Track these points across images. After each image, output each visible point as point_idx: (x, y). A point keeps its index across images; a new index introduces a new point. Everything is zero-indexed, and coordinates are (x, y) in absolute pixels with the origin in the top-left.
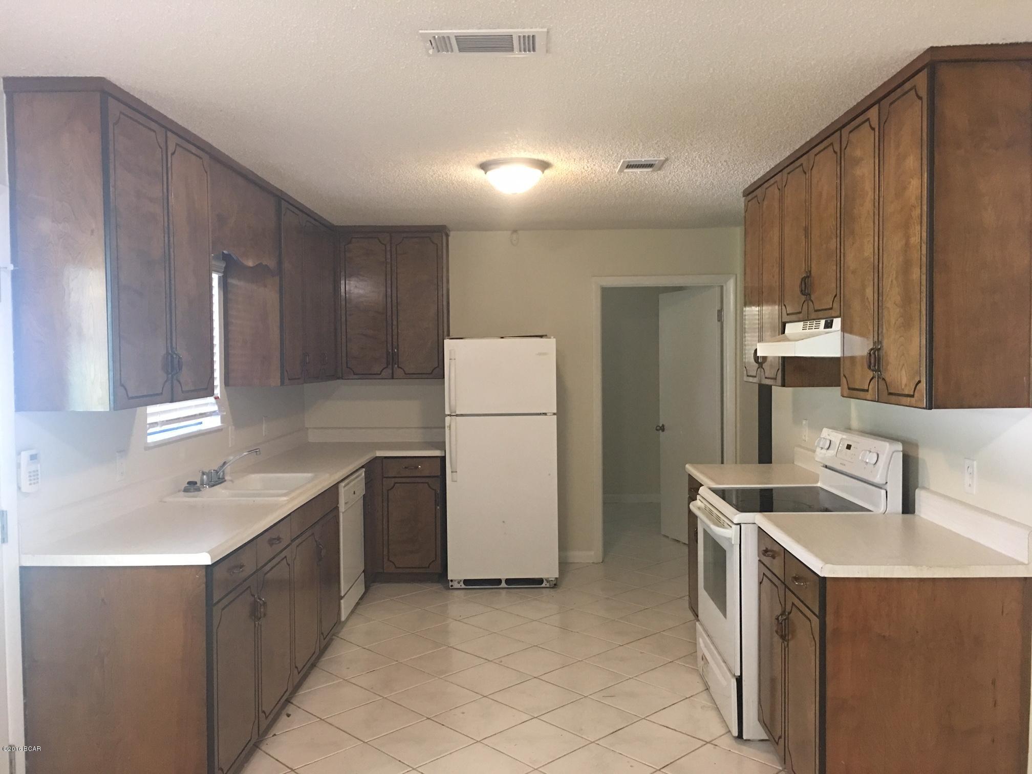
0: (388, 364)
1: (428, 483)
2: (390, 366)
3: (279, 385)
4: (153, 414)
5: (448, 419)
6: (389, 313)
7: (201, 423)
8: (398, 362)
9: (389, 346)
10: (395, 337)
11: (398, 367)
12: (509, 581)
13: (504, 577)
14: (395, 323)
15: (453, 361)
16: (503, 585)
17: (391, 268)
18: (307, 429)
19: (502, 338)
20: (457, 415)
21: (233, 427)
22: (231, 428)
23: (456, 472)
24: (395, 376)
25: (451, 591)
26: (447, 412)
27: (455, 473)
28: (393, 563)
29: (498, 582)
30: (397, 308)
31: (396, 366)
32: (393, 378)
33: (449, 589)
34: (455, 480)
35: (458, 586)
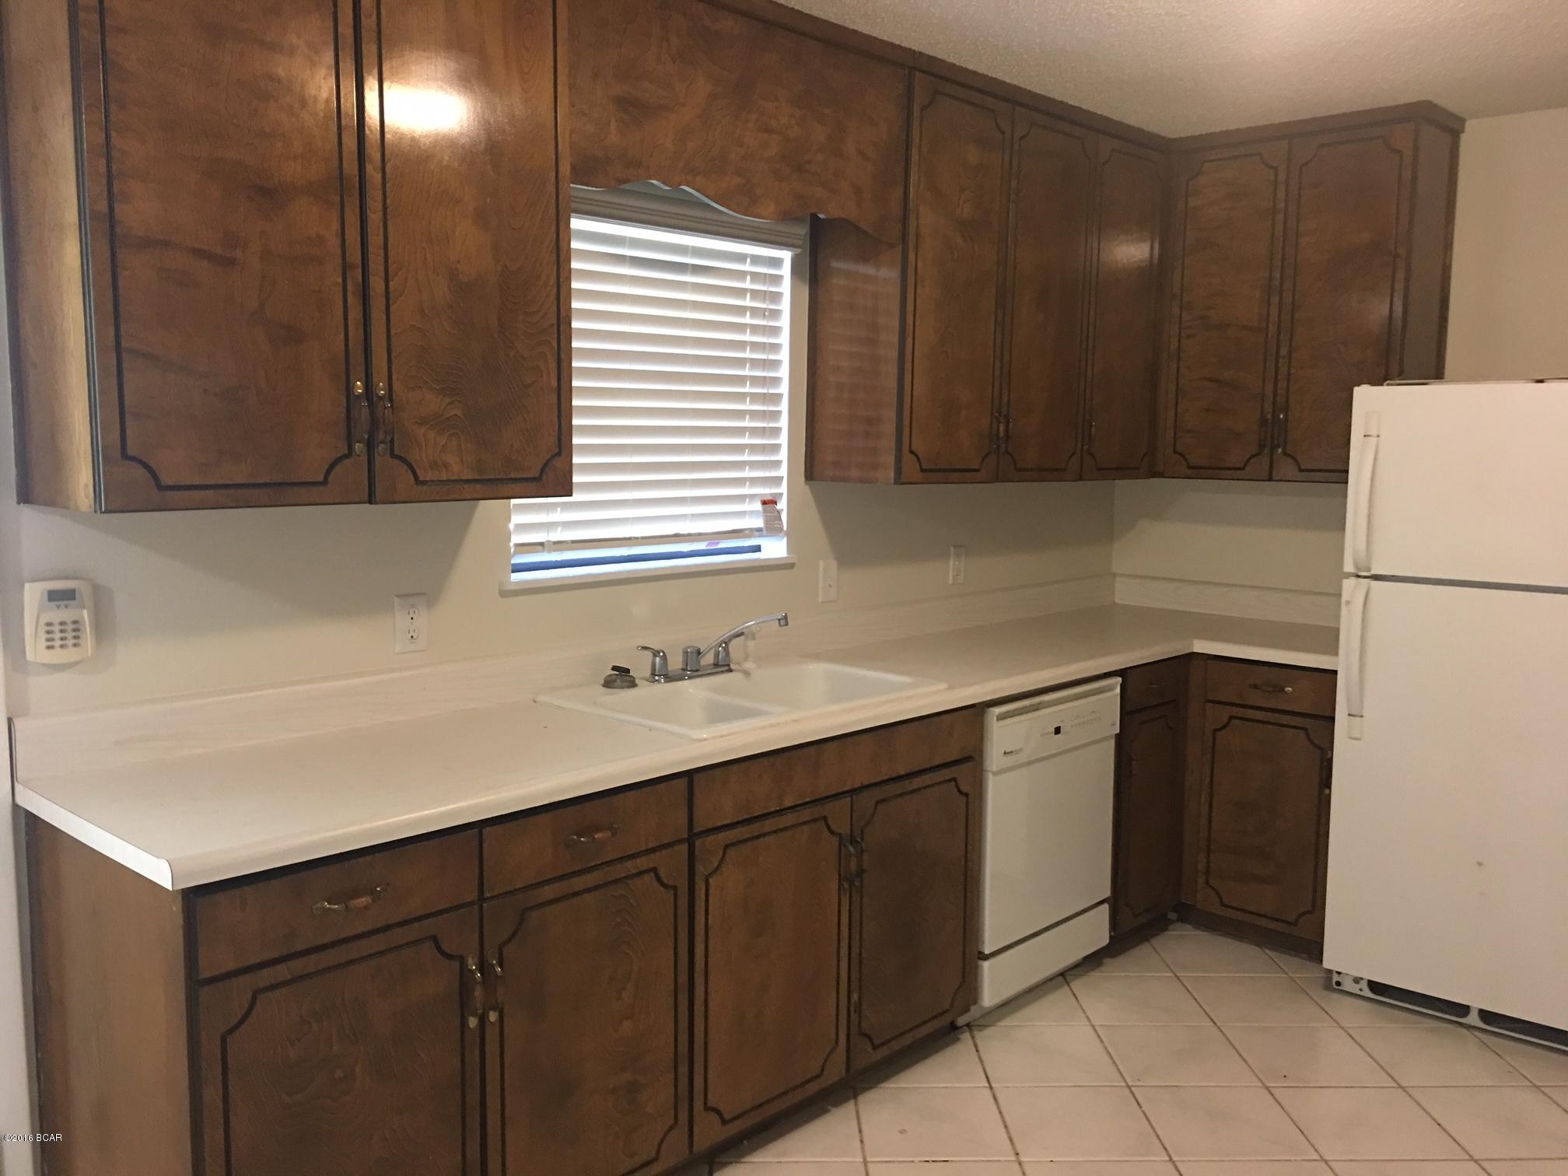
0: (1262, 446)
1: (1304, 729)
2: (1267, 451)
3: (892, 481)
4: (523, 528)
5: (1348, 584)
6: (1272, 329)
7: (758, 549)
8: (1285, 442)
9: (1268, 408)
10: (1282, 384)
11: (1285, 453)
12: (1485, 1015)
13: (1476, 1002)
14: (1284, 351)
15: (1373, 440)
16: (1473, 1019)
17: (1285, 222)
18: (1115, 575)
19: (1541, 381)
20: (1376, 578)
21: (833, 564)
22: (826, 567)
23: (1362, 716)
24: (1275, 476)
25: (1335, 995)
26: (1349, 567)
27: (1358, 719)
28: (1218, 893)
29: (1463, 1010)
30: (1292, 316)
31: (1280, 450)
32: (1270, 479)
33: (1334, 990)
34: (1358, 736)
35: (1353, 988)
